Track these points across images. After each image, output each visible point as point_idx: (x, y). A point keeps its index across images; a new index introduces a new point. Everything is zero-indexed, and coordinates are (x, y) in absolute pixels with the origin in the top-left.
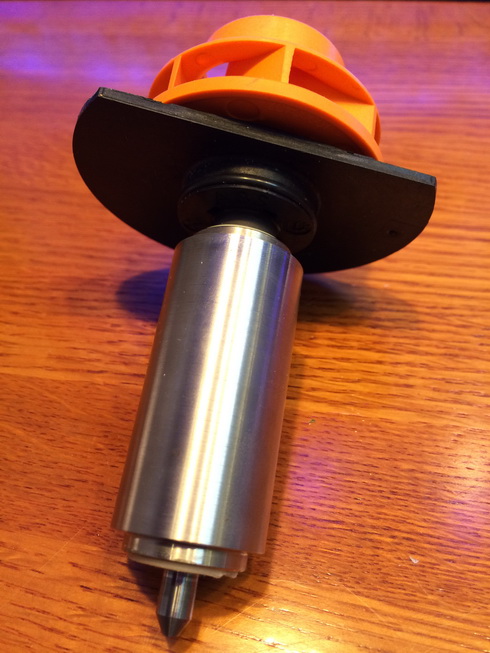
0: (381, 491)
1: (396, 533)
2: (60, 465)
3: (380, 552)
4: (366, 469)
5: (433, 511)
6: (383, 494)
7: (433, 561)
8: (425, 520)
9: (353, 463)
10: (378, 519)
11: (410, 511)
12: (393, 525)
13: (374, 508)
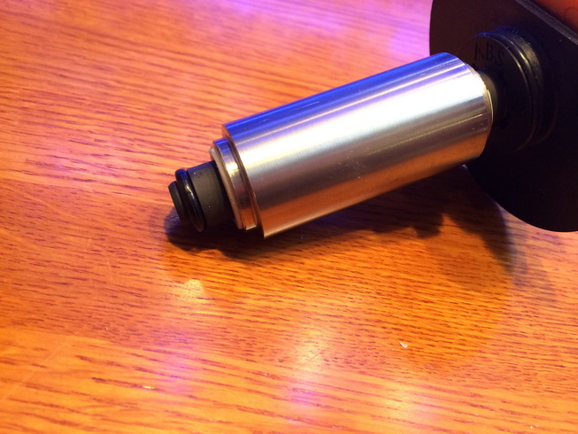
0: (369, 293)
1: (386, 325)
2: (54, 263)
3: (375, 339)
4: (353, 275)
5: (412, 307)
6: (371, 295)
7: (418, 346)
8: (406, 315)
9: (343, 270)
10: (371, 313)
11: (394, 308)
12: (383, 319)
13: (365, 305)
